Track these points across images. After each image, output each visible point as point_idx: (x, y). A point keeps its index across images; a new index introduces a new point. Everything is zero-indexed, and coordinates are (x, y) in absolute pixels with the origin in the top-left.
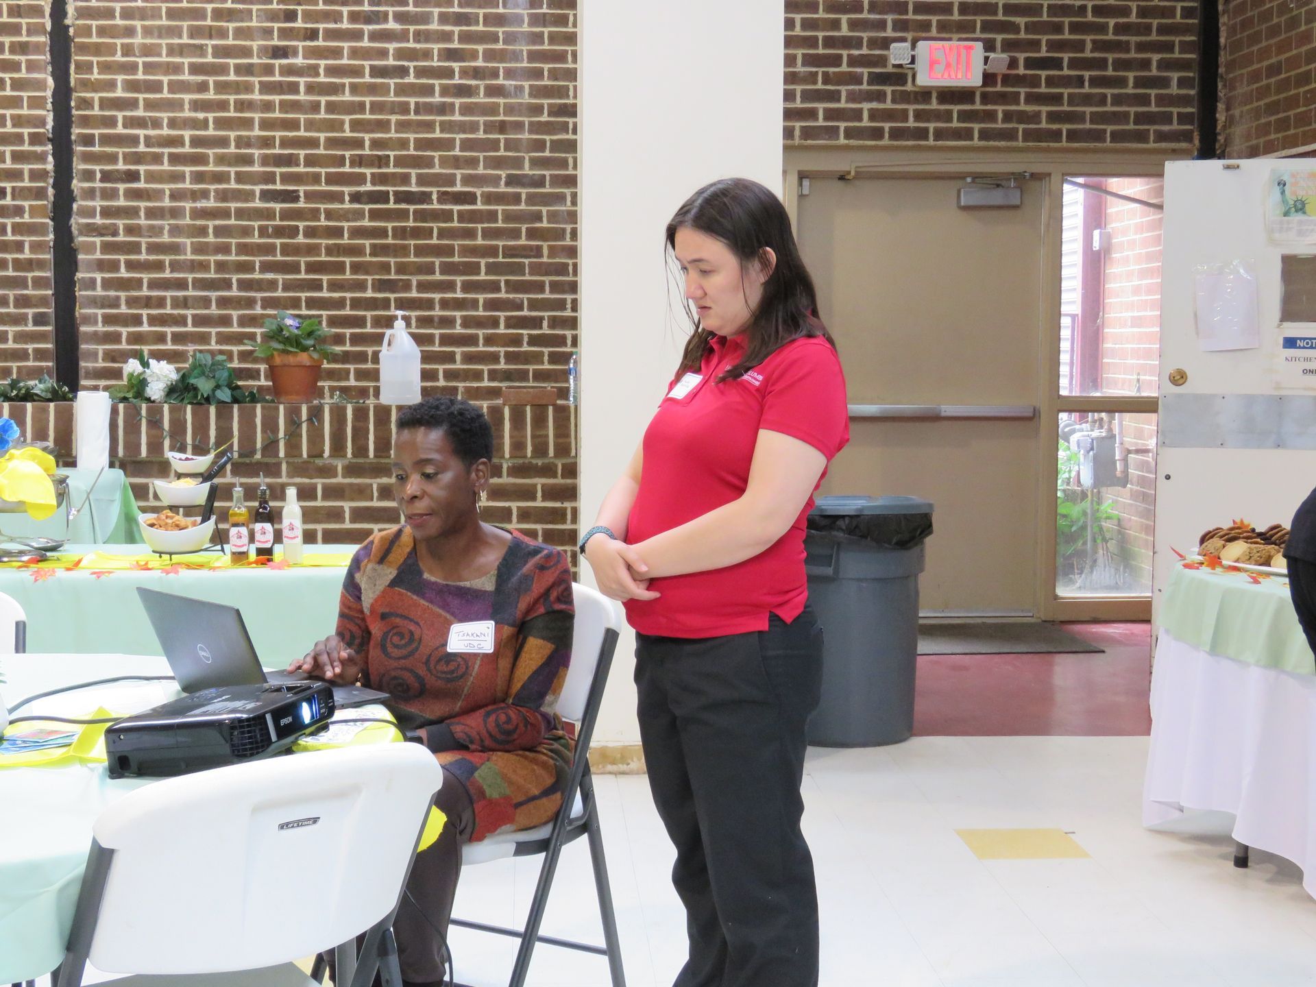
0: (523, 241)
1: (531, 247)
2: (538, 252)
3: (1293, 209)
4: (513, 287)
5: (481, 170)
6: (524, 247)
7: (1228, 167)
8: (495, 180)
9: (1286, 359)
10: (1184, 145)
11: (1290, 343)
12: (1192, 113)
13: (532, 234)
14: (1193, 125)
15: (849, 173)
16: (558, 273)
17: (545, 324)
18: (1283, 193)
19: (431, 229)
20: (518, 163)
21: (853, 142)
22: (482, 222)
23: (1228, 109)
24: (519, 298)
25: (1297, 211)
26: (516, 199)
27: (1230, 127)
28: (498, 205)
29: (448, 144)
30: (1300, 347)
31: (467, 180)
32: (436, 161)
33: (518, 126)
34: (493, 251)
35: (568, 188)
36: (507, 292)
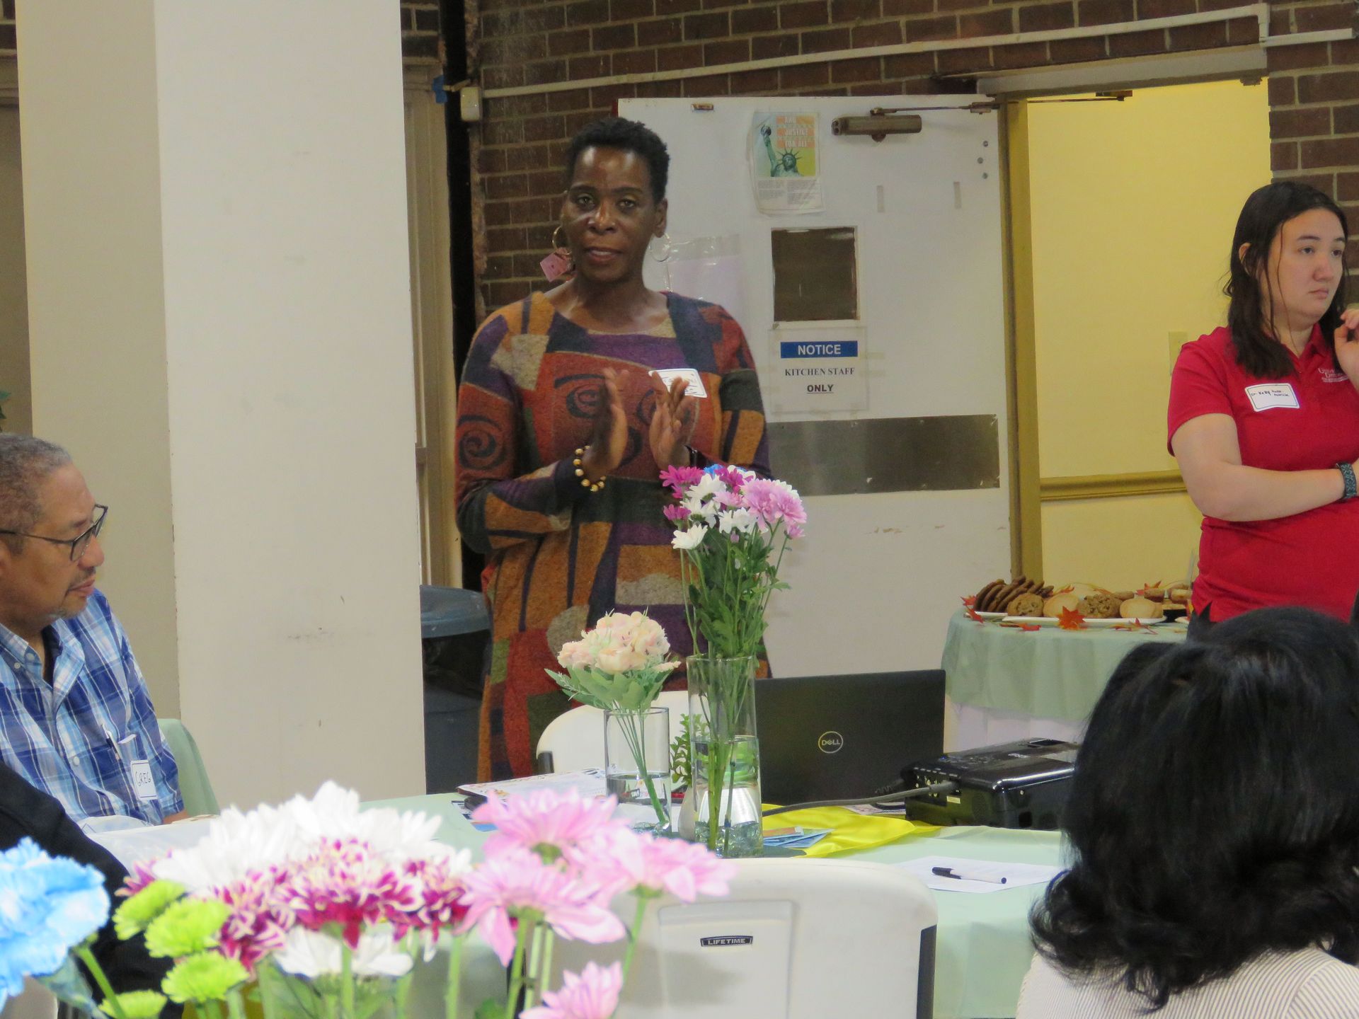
3: (782, 167)
7: (701, 108)
9: (787, 373)
10: (427, 60)
11: (789, 350)
12: (435, 13)
14: (436, 30)
18: (768, 143)
23: (481, 8)
25: (786, 169)
27: (489, 33)
30: (802, 356)
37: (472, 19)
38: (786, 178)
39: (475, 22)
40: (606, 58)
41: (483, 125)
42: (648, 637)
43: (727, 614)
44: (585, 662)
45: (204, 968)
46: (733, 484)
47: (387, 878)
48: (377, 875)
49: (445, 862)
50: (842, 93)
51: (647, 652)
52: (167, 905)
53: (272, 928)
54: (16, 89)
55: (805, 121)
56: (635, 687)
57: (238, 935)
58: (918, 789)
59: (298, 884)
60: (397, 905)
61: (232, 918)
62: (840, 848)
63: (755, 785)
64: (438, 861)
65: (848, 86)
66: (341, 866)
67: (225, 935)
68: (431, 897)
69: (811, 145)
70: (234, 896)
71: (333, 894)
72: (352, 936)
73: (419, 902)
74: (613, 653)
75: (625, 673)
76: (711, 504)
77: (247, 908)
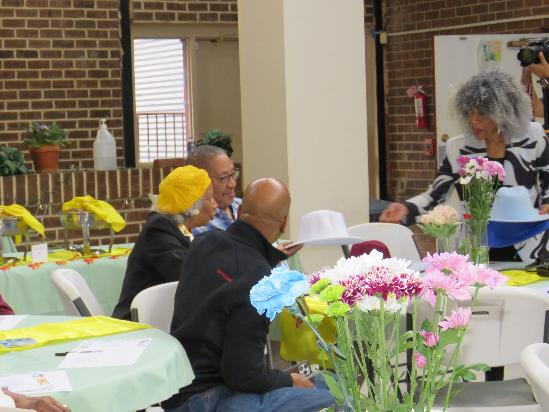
0: (63, 79)
1: (67, 82)
2: (71, 84)
3: (490, 58)
4: (59, 105)
5: (39, 38)
6: (65, 82)
7: (462, 39)
8: (47, 44)
10: (370, 24)
13: (69, 74)
14: (372, 13)
15: (219, 38)
16: (82, 96)
17: (77, 125)
19: (14, 72)
20: (58, 34)
21: (224, 22)
22: (41, 68)
23: (387, 6)
24: (63, 111)
26: (59, 54)
27: (390, 15)
28: (50, 58)
29: (21, 23)
31: (33, 44)
32: (15, 33)
33: (58, 13)
34: (47, 85)
35: (86, 47)
36: (56, 107)
37: (384, 10)
38: (491, 62)
39: (385, 10)
40: (429, 22)
41: (388, 46)
42: (452, 213)
43: (478, 206)
44: (430, 221)
45: (338, 306)
46: (480, 162)
47: (396, 279)
48: (392, 278)
49: (412, 275)
50: (510, 33)
51: (451, 218)
52: (325, 286)
53: (359, 294)
54: (238, 34)
55: (498, 43)
56: (447, 230)
57: (348, 296)
58: (541, 265)
59: (367, 280)
60: (399, 287)
61: (346, 291)
62: (515, 284)
63: (487, 263)
64: (410, 274)
65: (512, 31)
66: (380, 275)
67: (343, 296)
68: (410, 285)
69: (499, 51)
70: (346, 284)
71: (379, 283)
72: (385, 297)
73: (406, 286)
74: (439, 218)
75: (444, 225)
76: (473, 169)
77: (350, 288)
